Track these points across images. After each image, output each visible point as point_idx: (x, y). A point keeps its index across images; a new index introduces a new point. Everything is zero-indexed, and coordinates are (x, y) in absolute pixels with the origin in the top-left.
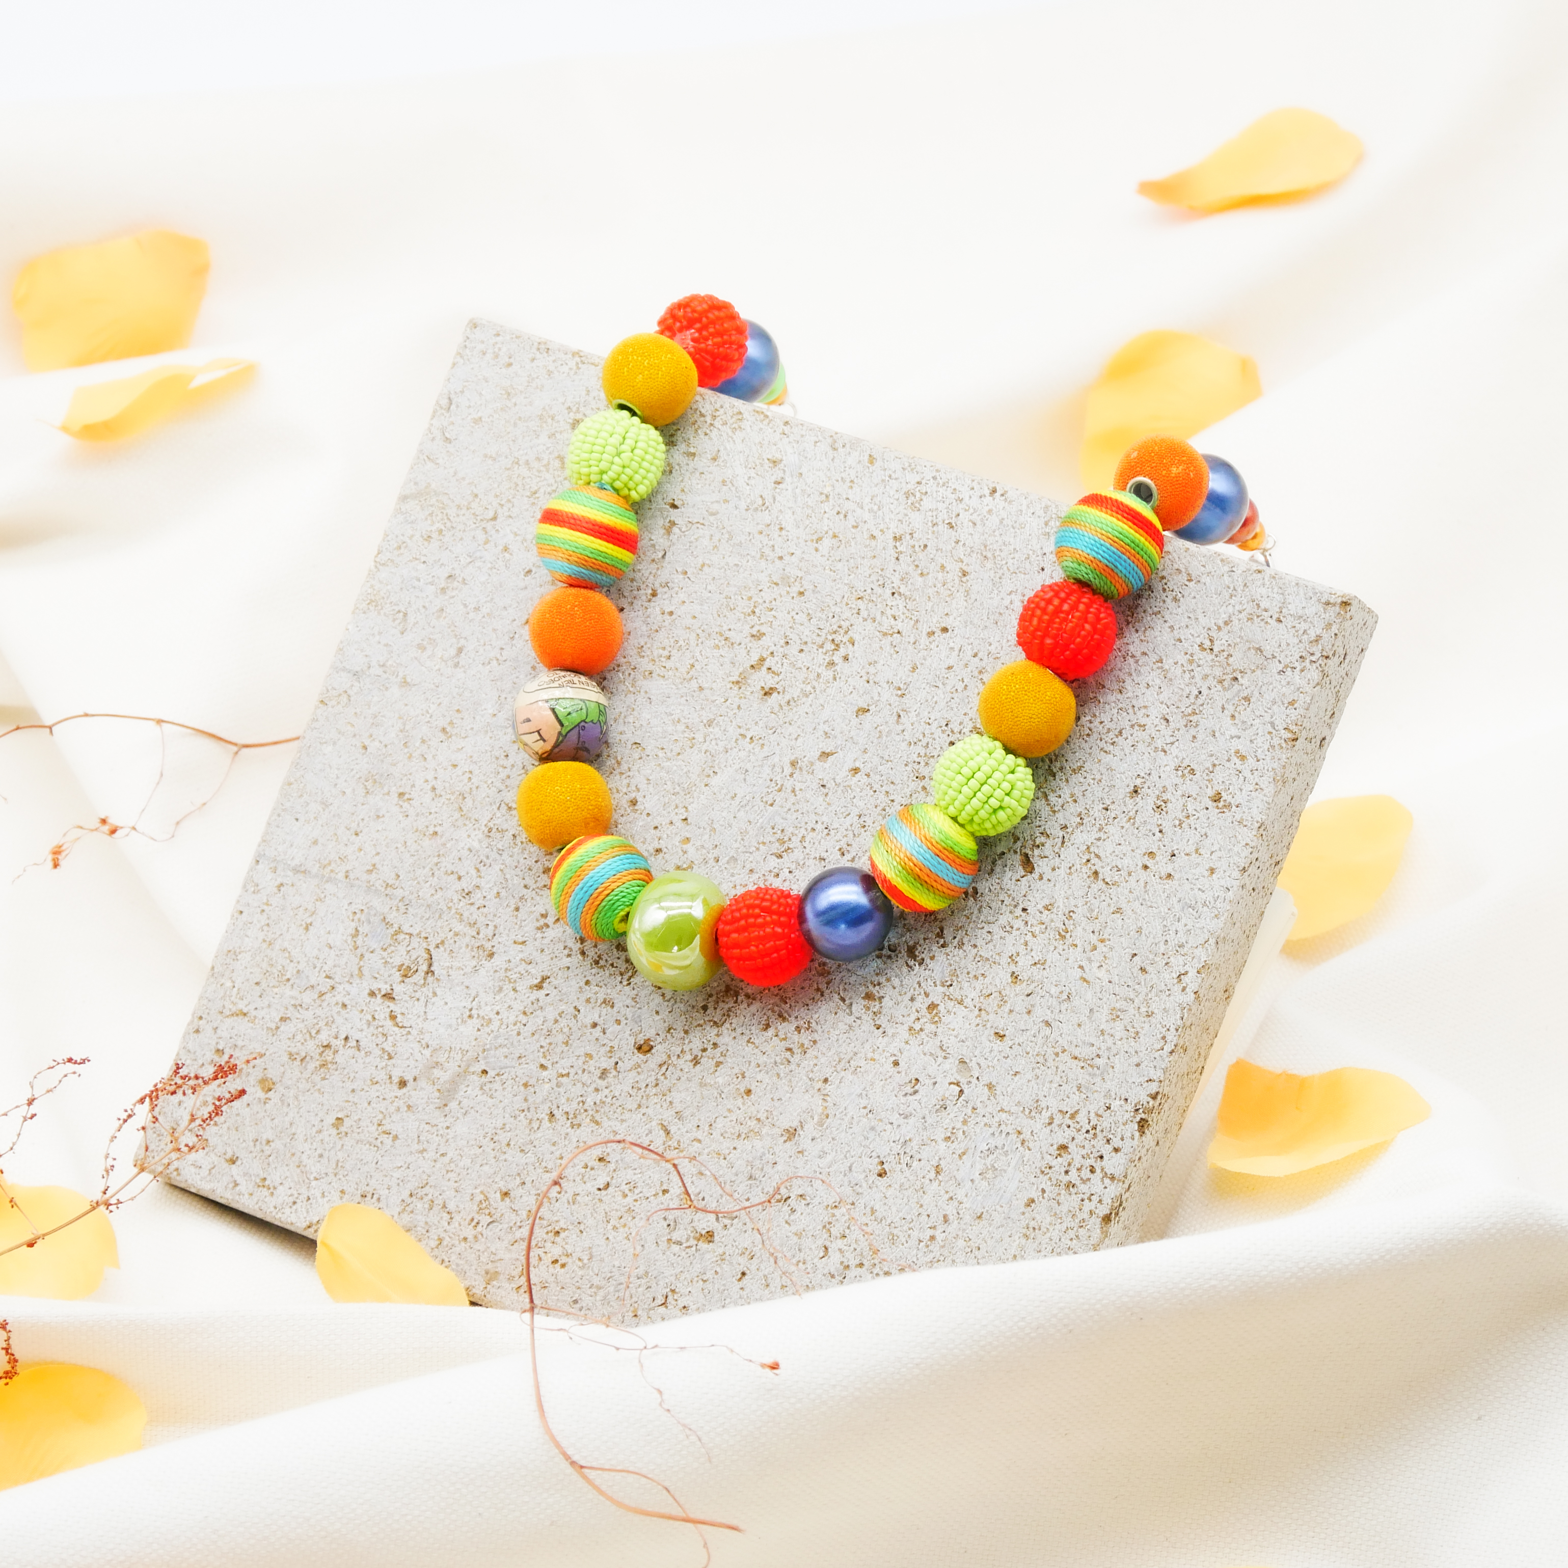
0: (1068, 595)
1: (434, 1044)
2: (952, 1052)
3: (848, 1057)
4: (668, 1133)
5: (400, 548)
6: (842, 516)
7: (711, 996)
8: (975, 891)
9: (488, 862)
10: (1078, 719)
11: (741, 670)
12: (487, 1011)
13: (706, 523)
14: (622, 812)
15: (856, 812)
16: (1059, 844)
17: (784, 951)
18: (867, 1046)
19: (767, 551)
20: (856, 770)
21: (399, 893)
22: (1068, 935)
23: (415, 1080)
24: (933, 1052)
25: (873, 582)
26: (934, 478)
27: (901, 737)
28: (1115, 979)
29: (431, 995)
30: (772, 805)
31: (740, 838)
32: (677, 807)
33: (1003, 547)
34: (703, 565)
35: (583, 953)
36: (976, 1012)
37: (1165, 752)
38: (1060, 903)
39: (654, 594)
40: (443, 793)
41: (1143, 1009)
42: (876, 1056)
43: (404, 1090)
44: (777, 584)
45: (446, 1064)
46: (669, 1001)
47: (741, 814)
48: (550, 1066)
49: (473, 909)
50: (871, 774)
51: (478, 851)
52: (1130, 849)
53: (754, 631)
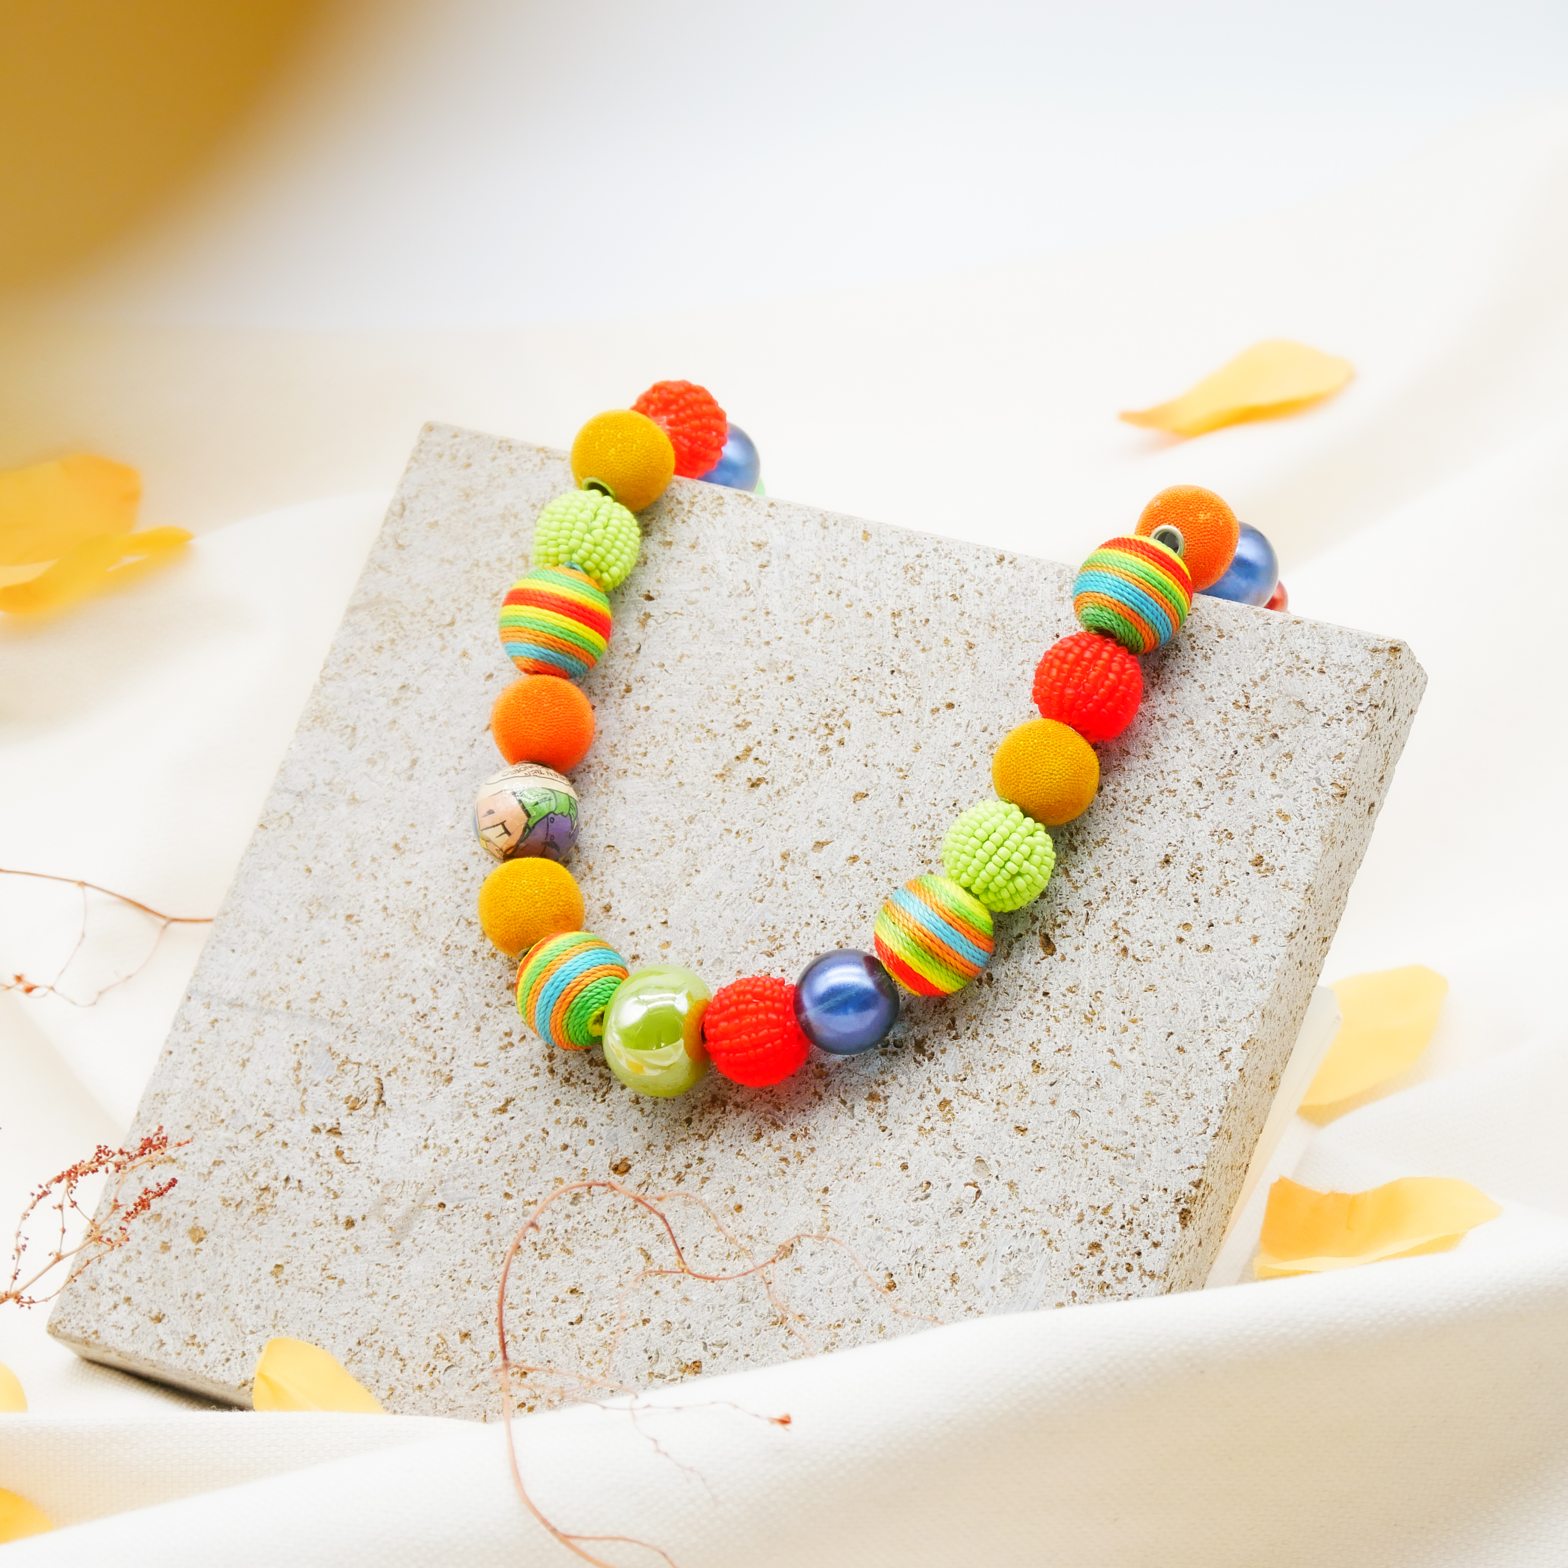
1: (385, 1179)
2: (967, 1151)
3: (850, 1164)
4: (648, 1257)
5: (347, 660)
6: (834, 596)
7: (695, 1107)
8: (990, 977)
9: (445, 981)
10: (1101, 788)
11: (725, 761)
12: (445, 1140)
13: (685, 613)
14: (595, 919)
15: (856, 902)
16: (1083, 921)
17: (779, 1041)
18: (872, 1150)
19: (753, 637)
20: (854, 859)
21: (347, 1020)
22: (1095, 1018)
23: (364, 1219)
24: (946, 1152)
25: (869, 661)
26: (936, 550)
27: (904, 820)
28: (1150, 1061)
29: (382, 1126)
30: (761, 901)
31: (726, 938)
32: (655, 910)
33: (1013, 616)
34: (682, 656)
35: (552, 1071)
36: (994, 1106)
37: (1199, 817)
38: (1085, 984)
39: (628, 690)
40: (395, 912)
41: (1182, 1091)
42: (882, 1160)
43: (352, 1230)
44: (763, 671)
45: (399, 1200)
46: (648, 1116)
47: (727, 913)
48: (515, 1194)
49: (429, 1032)
50: (871, 861)
51: (434, 971)
52: (1162, 921)
53: (739, 721)
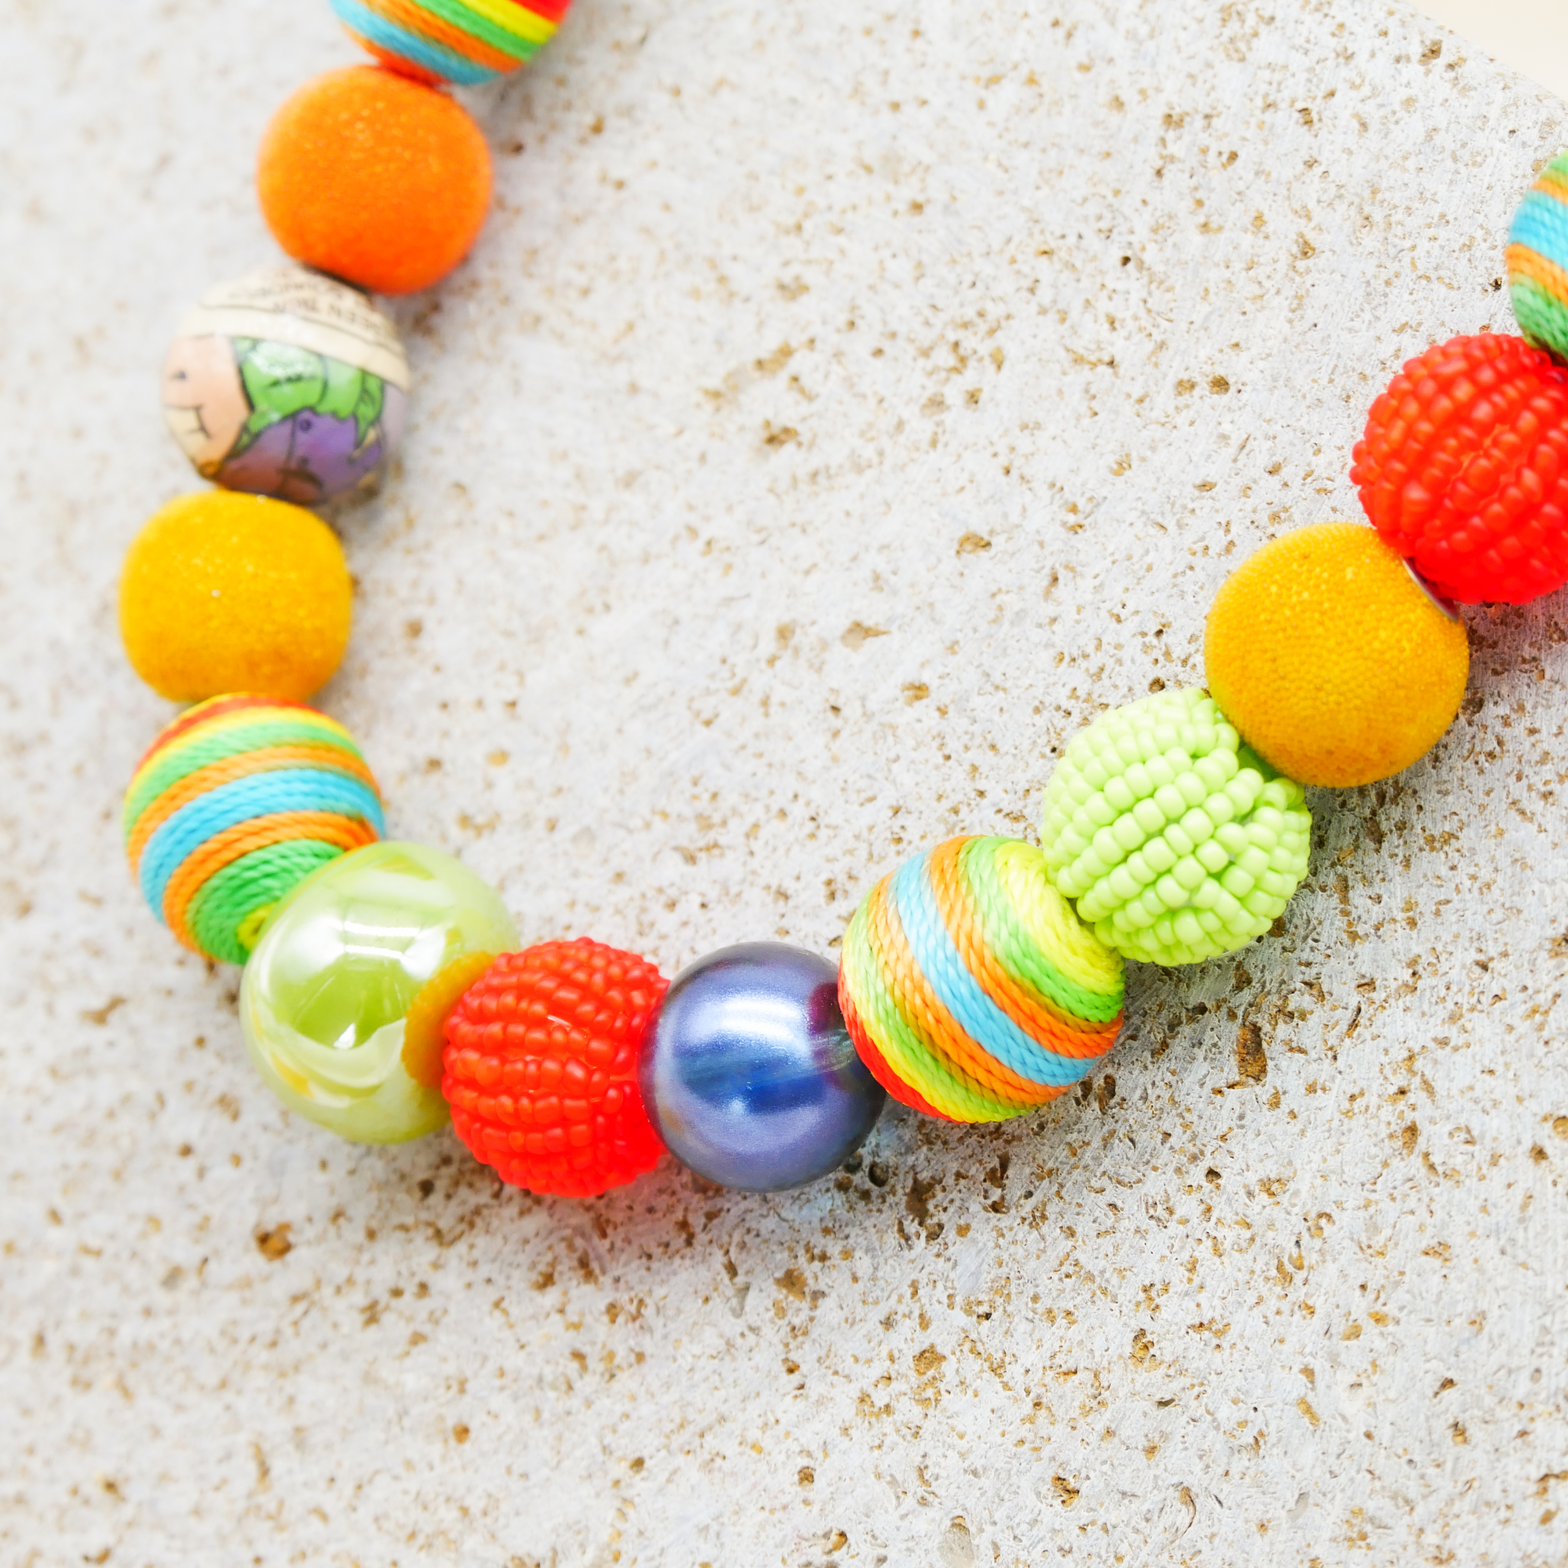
0: (1502, 379)
2: (941, 1492)
3: (702, 1422)
4: (264, 1471)
6: (1060, 33)
7: (446, 1161)
8: (1110, 1087)
11: (734, 364)
15: (888, 797)
16: (1344, 1026)
17: (582, 1128)
18: (754, 1408)
19: (870, 81)
20: (919, 691)
22: (1299, 1277)
24: (899, 1477)
25: (1086, 218)
27: (1045, 635)
28: (1384, 1433)
30: (708, 723)
31: (616, 785)
32: (502, 667)
33: (1416, 204)
36: (1027, 1407)
38: (1303, 1184)
39: (597, 129)
41: (1431, 1538)
42: (767, 1443)
44: (869, 169)
47: (635, 727)
48: (69, 1220)
50: (951, 710)
52: (1513, 1091)
53: (787, 277)
